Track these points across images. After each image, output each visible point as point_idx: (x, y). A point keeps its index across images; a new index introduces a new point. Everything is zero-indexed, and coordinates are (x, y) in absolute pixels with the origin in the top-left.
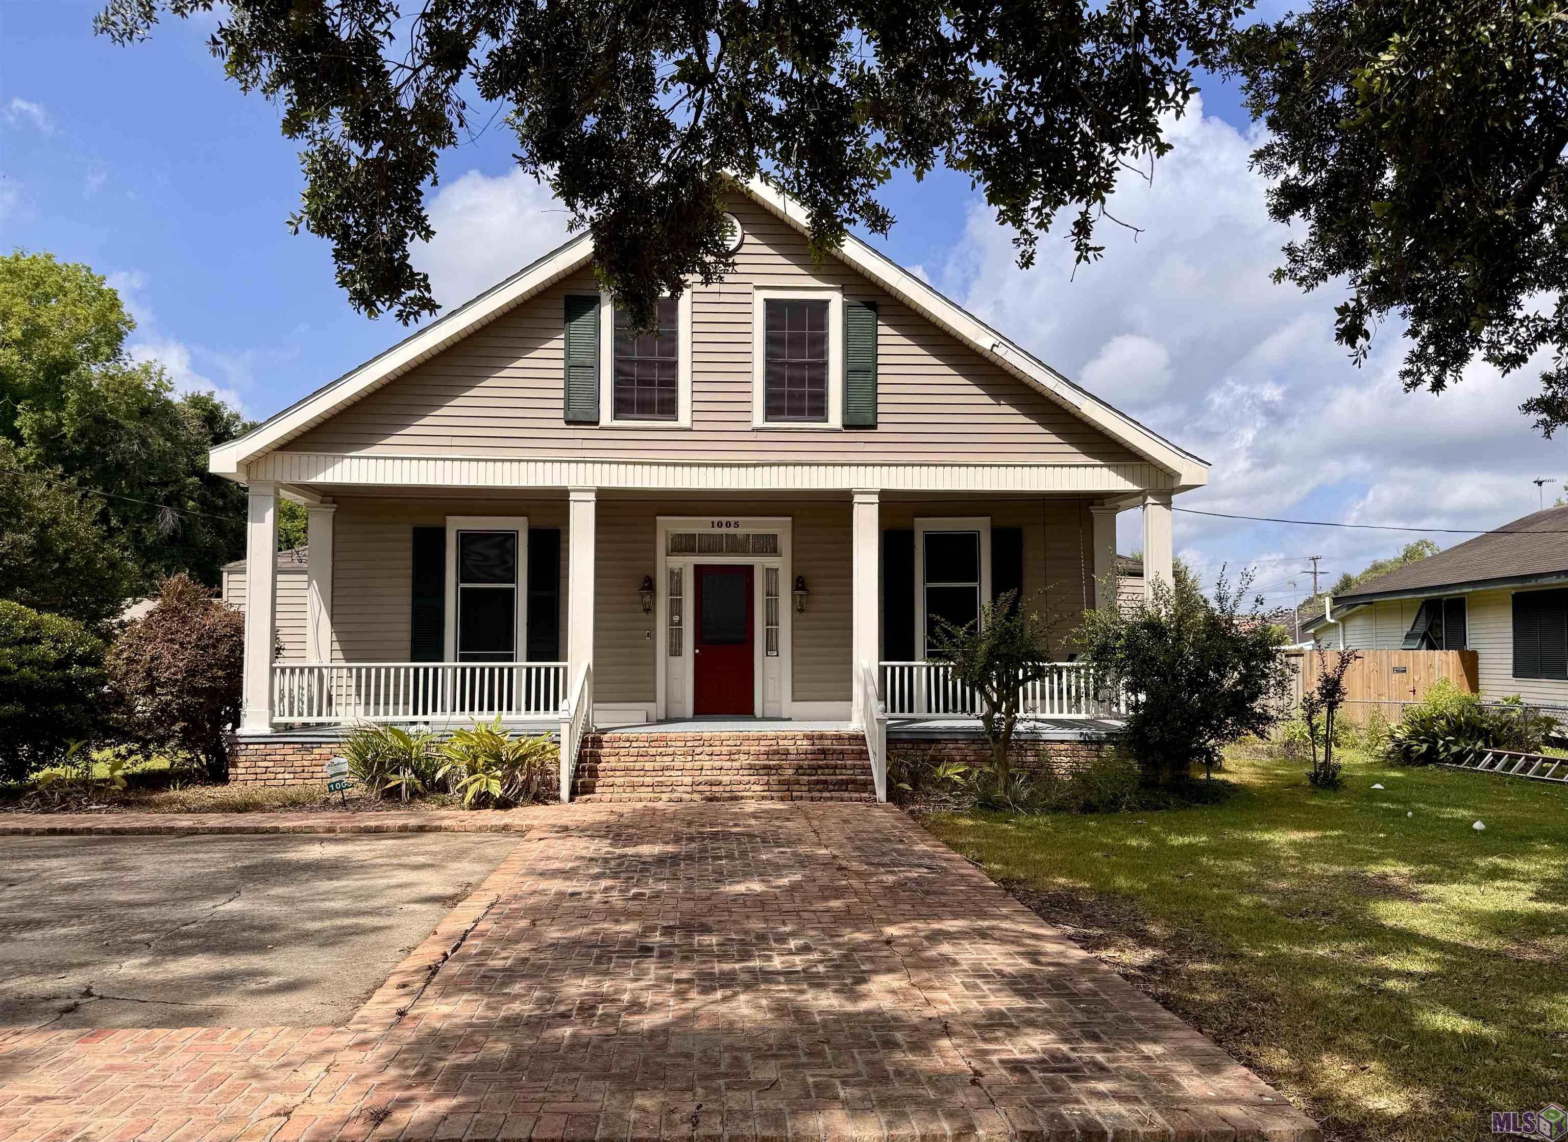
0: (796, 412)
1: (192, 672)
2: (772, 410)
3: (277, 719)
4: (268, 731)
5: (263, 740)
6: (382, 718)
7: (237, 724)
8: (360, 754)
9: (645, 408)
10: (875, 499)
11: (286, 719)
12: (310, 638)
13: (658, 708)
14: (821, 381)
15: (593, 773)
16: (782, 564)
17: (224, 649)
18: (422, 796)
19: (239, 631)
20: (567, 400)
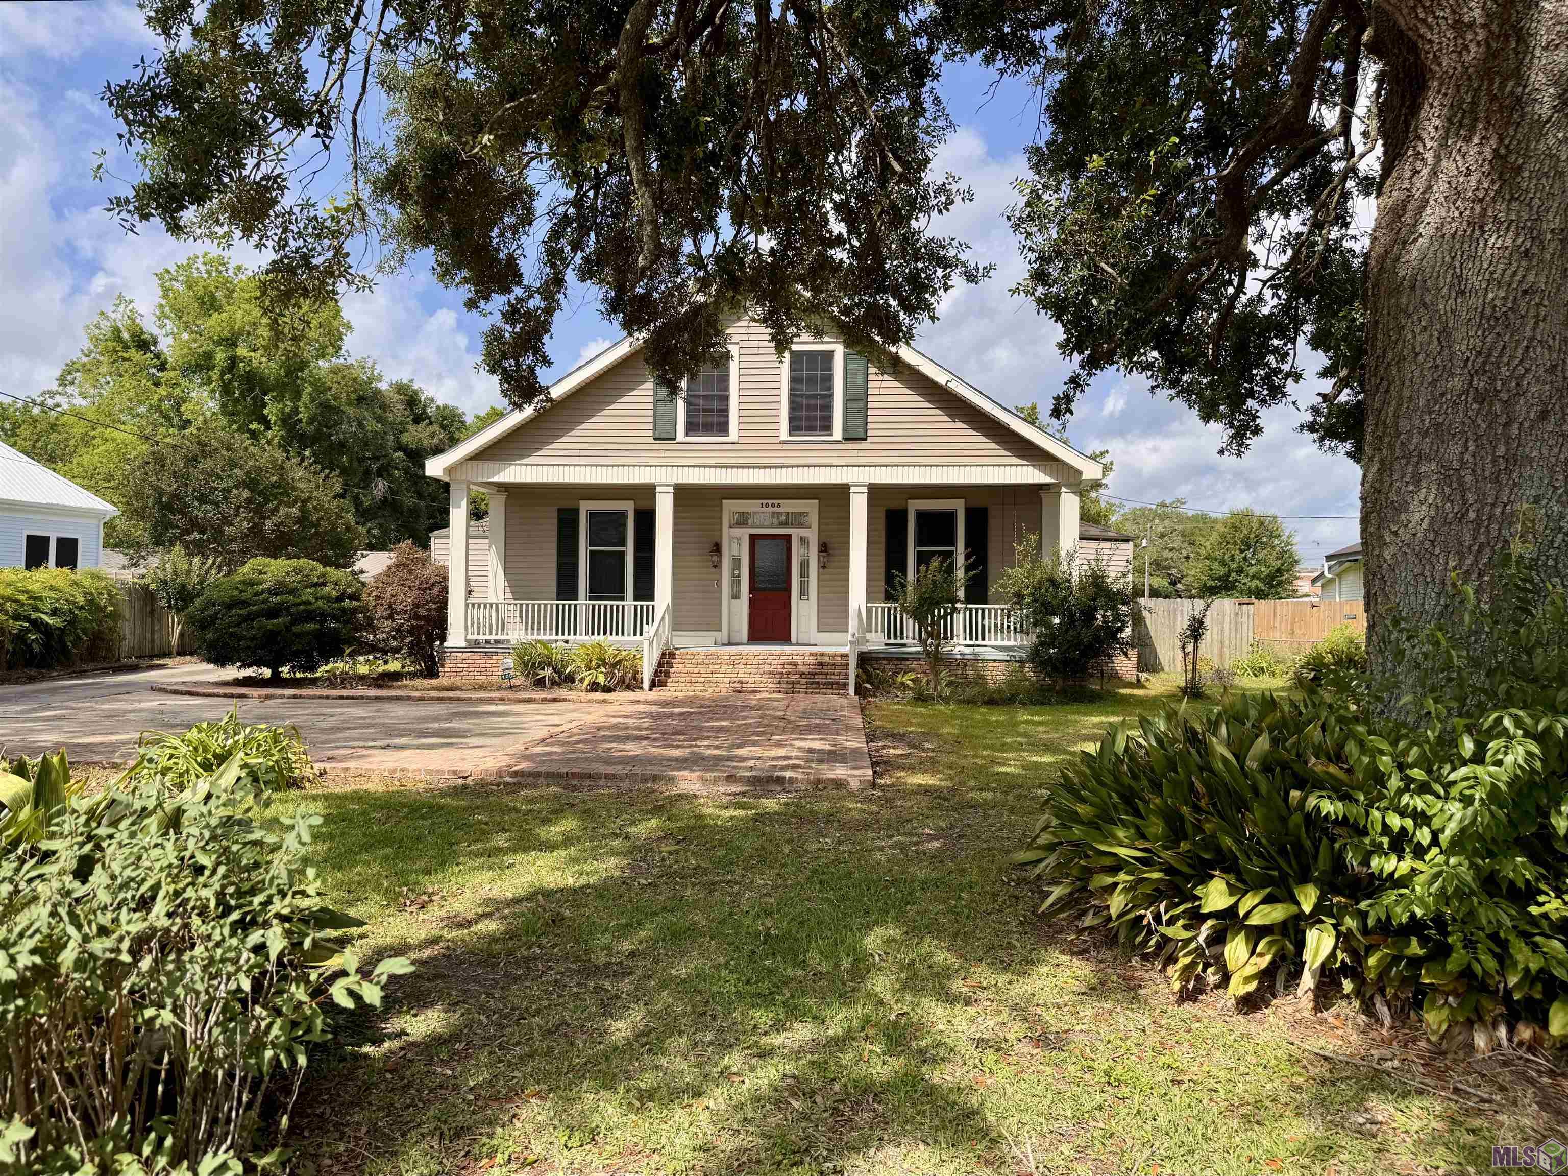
0: (811, 429)
1: (417, 605)
2: (794, 429)
3: (469, 637)
4: (464, 644)
5: (461, 651)
6: (535, 637)
7: (443, 638)
8: (520, 656)
9: (707, 429)
10: (865, 489)
11: (475, 637)
12: (491, 584)
13: (723, 635)
14: (828, 407)
15: (667, 674)
16: (812, 534)
17: (435, 591)
18: (559, 685)
19: (445, 579)
20: (655, 423)
